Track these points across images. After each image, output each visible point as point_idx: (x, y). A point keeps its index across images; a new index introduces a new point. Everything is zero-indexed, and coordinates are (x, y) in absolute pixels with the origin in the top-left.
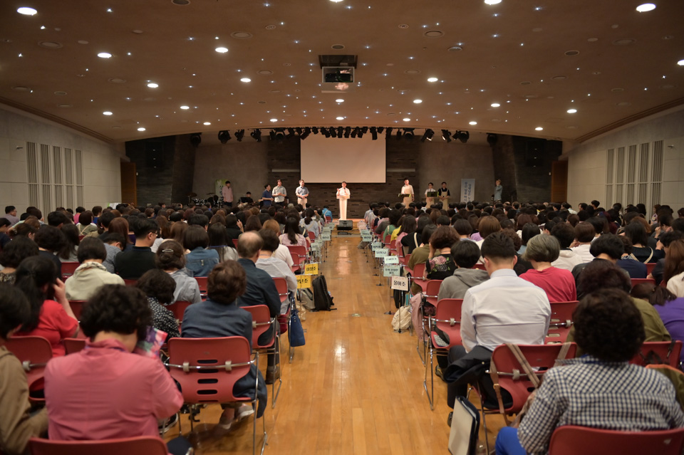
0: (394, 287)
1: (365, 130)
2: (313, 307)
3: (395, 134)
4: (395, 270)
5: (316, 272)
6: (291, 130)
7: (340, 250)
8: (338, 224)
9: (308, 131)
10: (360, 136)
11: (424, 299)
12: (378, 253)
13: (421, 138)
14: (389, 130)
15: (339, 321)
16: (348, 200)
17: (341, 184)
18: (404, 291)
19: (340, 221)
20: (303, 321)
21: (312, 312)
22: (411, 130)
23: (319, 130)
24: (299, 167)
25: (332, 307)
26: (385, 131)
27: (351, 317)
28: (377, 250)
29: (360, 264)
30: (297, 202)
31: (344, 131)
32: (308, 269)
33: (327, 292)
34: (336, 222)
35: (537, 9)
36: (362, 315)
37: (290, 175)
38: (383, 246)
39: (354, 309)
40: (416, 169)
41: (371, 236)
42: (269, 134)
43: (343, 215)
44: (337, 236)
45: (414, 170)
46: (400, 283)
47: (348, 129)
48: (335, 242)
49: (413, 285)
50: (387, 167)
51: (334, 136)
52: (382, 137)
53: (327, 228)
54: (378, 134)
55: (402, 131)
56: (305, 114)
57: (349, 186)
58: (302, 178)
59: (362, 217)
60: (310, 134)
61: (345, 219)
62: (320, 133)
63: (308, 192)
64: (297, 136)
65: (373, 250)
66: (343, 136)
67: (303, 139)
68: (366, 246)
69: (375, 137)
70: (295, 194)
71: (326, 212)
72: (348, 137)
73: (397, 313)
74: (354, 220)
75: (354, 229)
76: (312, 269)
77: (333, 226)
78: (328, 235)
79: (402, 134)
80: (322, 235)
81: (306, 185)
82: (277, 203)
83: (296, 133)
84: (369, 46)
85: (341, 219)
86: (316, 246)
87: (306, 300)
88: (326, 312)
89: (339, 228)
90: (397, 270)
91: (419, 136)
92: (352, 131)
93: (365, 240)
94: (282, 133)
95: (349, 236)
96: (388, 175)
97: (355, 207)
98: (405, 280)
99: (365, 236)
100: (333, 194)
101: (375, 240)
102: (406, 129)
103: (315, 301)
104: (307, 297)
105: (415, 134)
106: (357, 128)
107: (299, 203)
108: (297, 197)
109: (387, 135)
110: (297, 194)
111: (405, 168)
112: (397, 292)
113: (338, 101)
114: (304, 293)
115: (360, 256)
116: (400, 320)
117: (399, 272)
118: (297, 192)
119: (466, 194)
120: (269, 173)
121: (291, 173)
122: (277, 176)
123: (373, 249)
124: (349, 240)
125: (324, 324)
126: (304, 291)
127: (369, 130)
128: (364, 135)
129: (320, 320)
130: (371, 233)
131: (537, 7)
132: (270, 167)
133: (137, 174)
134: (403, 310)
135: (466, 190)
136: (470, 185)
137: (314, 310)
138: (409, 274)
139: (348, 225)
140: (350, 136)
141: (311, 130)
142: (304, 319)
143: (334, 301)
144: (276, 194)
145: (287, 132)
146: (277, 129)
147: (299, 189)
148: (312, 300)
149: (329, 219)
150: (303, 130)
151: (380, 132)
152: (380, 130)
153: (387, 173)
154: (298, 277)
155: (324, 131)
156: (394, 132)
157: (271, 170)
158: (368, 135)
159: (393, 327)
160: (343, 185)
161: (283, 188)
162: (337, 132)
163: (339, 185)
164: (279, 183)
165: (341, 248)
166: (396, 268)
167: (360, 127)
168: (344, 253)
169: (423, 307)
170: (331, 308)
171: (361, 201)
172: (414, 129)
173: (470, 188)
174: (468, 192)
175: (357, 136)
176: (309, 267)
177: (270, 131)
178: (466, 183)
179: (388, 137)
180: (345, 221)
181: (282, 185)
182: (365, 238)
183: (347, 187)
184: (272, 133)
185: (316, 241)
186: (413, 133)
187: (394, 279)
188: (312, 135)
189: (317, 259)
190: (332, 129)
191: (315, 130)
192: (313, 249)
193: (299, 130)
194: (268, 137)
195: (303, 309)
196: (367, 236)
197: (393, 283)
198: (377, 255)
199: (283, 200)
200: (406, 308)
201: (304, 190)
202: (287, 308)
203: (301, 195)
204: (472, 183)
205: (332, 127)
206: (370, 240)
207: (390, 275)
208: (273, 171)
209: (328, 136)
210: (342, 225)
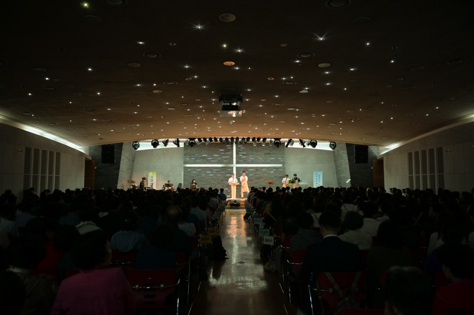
0: (265, 243)
1: (248, 139)
4: (266, 232)
6: (199, 139)
9: (211, 140)
13: (286, 145)
14: (264, 139)
22: (279, 139)
23: (218, 140)
25: (225, 257)
26: (261, 140)
31: (235, 140)
32: (210, 232)
35: (352, 69)
40: (283, 165)
43: (234, 196)
44: (230, 210)
46: (269, 240)
47: (237, 139)
54: (257, 142)
55: (273, 140)
56: (209, 129)
61: (235, 199)
76: (213, 231)
79: (273, 142)
83: (203, 141)
84: (250, 89)
85: (232, 199)
92: (240, 140)
94: (194, 141)
95: (238, 210)
98: (272, 238)
102: (275, 139)
105: (282, 142)
106: (243, 138)
111: (275, 163)
117: (268, 233)
119: (317, 181)
120: (184, 167)
127: (251, 140)
131: (352, 68)
132: (185, 163)
133: (96, 168)
135: (317, 179)
136: (319, 176)
141: (213, 140)
143: (226, 253)
145: (197, 141)
146: (191, 139)
150: (207, 140)
152: (259, 139)
155: (221, 140)
156: (268, 141)
157: (186, 165)
160: (232, 176)
162: (230, 140)
165: (232, 218)
168: (234, 222)
172: (281, 139)
173: (319, 178)
174: (318, 181)
175: (243, 142)
176: (211, 230)
178: (317, 174)
186: (280, 141)
187: (265, 238)
190: (227, 139)
193: (205, 139)
197: (265, 240)
204: (321, 174)
207: (263, 235)
210: (233, 203)
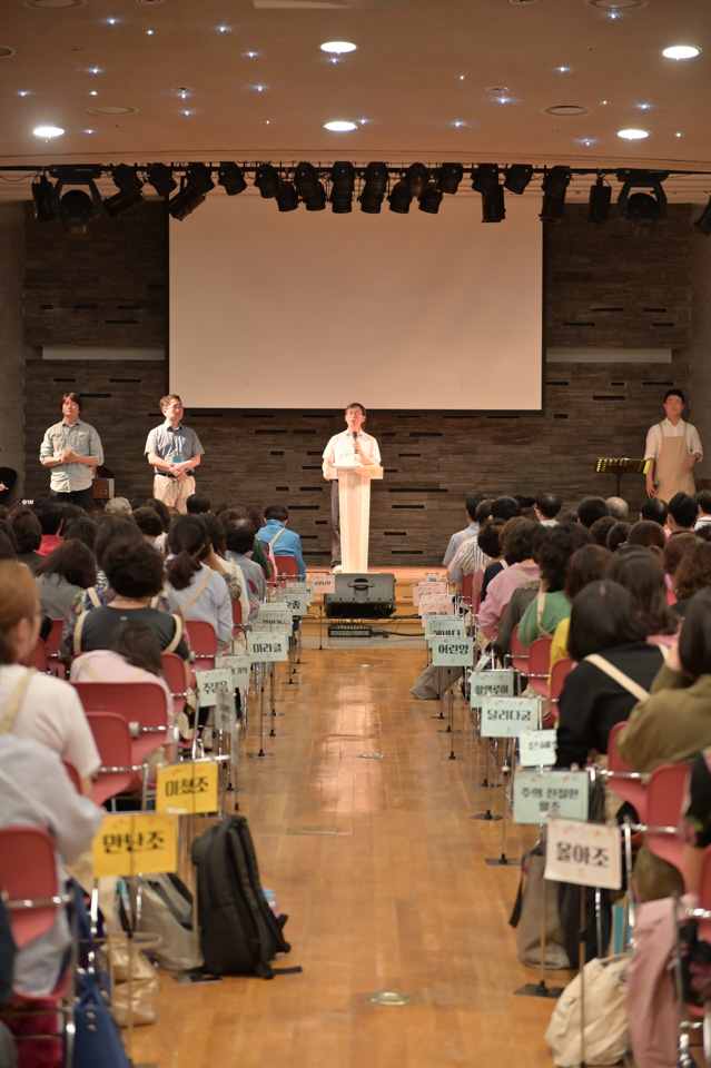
0: (555, 871)
1: (449, 176)
2: (192, 961)
3: (585, 197)
4: (564, 793)
5: (208, 801)
6: (123, 174)
7: (337, 705)
8: (330, 589)
9: (199, 179)
10: (430, 205)
11: (689, 929)
12: (494, 716)
13: (697, 216)
14: (557, 179)
15: (309, 1023)
16: (375, 485)
17: (342, 412)
18: (605, 892)
19: (339, 577)
20: (141, 1024)
21: (187, 982)
22: (655, 178)
23: (249, 178)
24: (161, 337)
25: (281, 961)
26: (537, 182)
27: (364, 1007)
28: (487, 703)
29: (422, 764)
30: (151, 491)
31: (359, 185)
32: (173, 788)
33: (258, 893)
34: (319, 585)
36: (413, 999)
37: (123, 375)
38: (520, 685)
39: (380, 972)
40: (675, 353)
41: (469, 642)
42: (28, 195)
43: (354, 554)
44: (326, 642)
45: (664, 356)
46: (583, 855)
47: (377, 172)
48: (313, 668)
49: (644, 861)
50: (549, 342)
51: (315, 204)
52: (525, 207)
53: (278, 606)
54: (510, 200)
55: (615, 185)
56: (187, 104)
57: (380, 423)
58: (172, 391)
59: (437, 561)
60: (209, 195)
61: (363, 569)
62: (252, 190)
63: (200, 450)
64: (153, 204)
65: (474, 703)
66: (356, 205)
67: (180, 215)
68: (446, 687)
69: (494, 211)
70: (145, 458)
71: (276, 537)
72: (377, 210)
73: (572, 990)
74: (402, 574)
75: (399, 611)
76: (191, 786)
77: (306, 600)
78: (281, 636)
79: (615, 196)
80: (252, 638)
81: (193, 419)
82: (63, 496)
83: (149, 190)
85: (346, 567)
86: (219, 688)
87: (163, 929)
88: (252, 984)
89: (336, 609)
90: (574, 792)
91: (686, 208)
92: (394, 181)
93: (441, 660)
94: (85, 189)
95: (378, 644)
96: (552, 379)
97: (406, 514)
98: (609, 839)
99: (441, 640)
100: (308, 460)
101: (484, 659)
102: (630, 176)
103: (203, 933)
104: (167, 916)
105: (671, 198)
106: (417, 171)
107: (159, 495)
108: (149, 471)
109: (546, 200)
110: (153, 459)
111: (627, 344)
112: (572, 897)
113: (328, 47)
114: (154, 897)
115: (426, 733)
116: (583, 1025)
117: (581, 804)
118: (150, 447)
120: (30, 363)
121: (128, 364)
122: (66, 376)
123: (475, 701)
124: (375, 661)
125: (240, 1038)
126: (155, 886)
127: (467, 181)
128: (447, 201)
129: (222, 1022)
130: (471, 631)
132: (35, 336)
134: (598, 976)
137: (197, 974)
138: (627, 812)
139: (375, 594)
140: (385, 204)
141: (215, 177)
142: (149, 1014)
143: (288, 933)
144: (58, 456)
145: (107, 187)
146: (67, 172)
147: (158, 436)
148: (188, 926)
149: (291, 568)
150: (177, 176)
151: (519, 190)
152: (519, 177)
153: (546, 367)
154: (121, 822)
155: (269, 180)
156: (578, 191)
157: (39, 349)
158: (464, 201)
159: (551, 1053)
160: (349, 418)
161: (86, 432)
162: (328, 187)
163: (333, 421)
164: (68, 407)
165: (344, 693)
166: (568, 785)
167: (432, 163)
168: (355, 716)
169: (686, 961)
170: (275, 965)
171: (433, 489)
172: (664, 175)
175: (415, 203)
176: (179, 777)
177: (31, 178)
179: (554, 208)
180: (361, 579)
181: (84, 416)
182: (443, 649)
183: (368, 428)
184: (41, 189)
185: (219, 661)
186: (660, 192)
187: (557, 835)
188: (217, 195)
189: (219, 744)
190: (306, 173)
191: (233, 178)
192: (207, 699)
193: (160, 174)
194: (26, 204)
195: (144, 971)
196: (452, 641)
197: (552, 852)
198: (489, 729)
199: (85, 481)
200: (613, 968)
201: (180, 441)
202: (56, 964)
203: (167, 462)
205: (305, 166)
206: (465, 660)
207: (541, 817)
208: (49, 354)
209: (286, 204)
210: (349, 595)
